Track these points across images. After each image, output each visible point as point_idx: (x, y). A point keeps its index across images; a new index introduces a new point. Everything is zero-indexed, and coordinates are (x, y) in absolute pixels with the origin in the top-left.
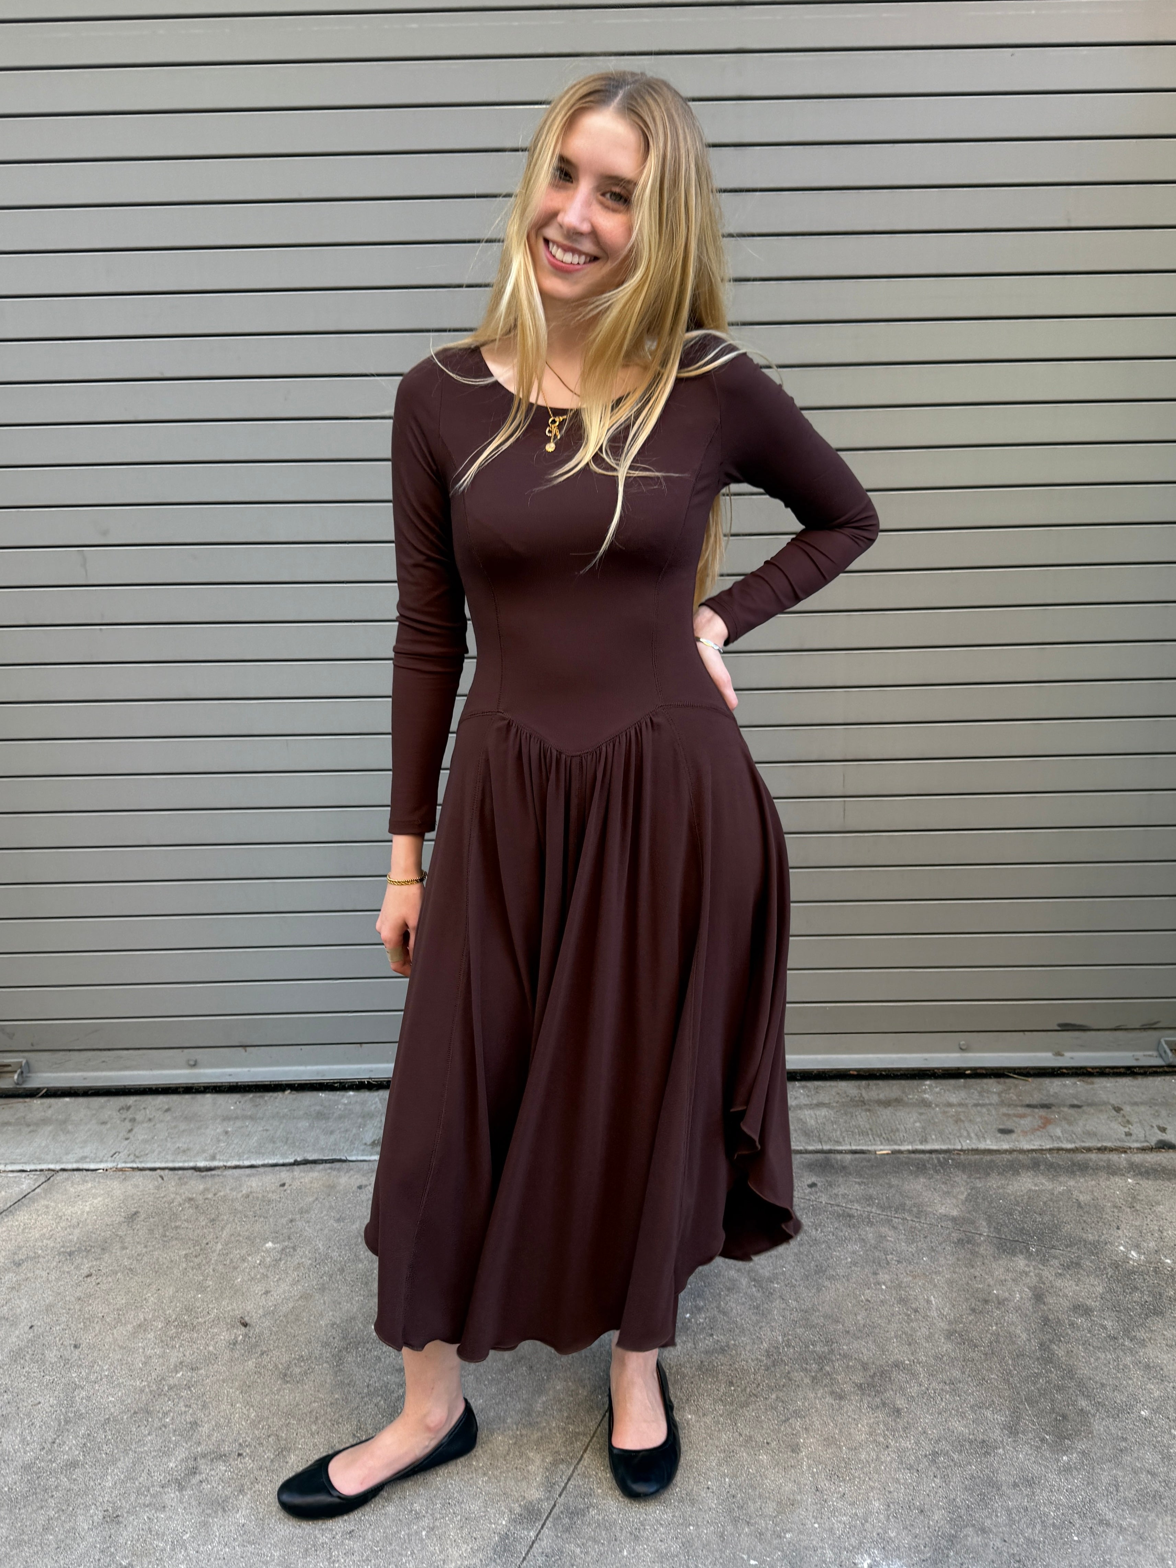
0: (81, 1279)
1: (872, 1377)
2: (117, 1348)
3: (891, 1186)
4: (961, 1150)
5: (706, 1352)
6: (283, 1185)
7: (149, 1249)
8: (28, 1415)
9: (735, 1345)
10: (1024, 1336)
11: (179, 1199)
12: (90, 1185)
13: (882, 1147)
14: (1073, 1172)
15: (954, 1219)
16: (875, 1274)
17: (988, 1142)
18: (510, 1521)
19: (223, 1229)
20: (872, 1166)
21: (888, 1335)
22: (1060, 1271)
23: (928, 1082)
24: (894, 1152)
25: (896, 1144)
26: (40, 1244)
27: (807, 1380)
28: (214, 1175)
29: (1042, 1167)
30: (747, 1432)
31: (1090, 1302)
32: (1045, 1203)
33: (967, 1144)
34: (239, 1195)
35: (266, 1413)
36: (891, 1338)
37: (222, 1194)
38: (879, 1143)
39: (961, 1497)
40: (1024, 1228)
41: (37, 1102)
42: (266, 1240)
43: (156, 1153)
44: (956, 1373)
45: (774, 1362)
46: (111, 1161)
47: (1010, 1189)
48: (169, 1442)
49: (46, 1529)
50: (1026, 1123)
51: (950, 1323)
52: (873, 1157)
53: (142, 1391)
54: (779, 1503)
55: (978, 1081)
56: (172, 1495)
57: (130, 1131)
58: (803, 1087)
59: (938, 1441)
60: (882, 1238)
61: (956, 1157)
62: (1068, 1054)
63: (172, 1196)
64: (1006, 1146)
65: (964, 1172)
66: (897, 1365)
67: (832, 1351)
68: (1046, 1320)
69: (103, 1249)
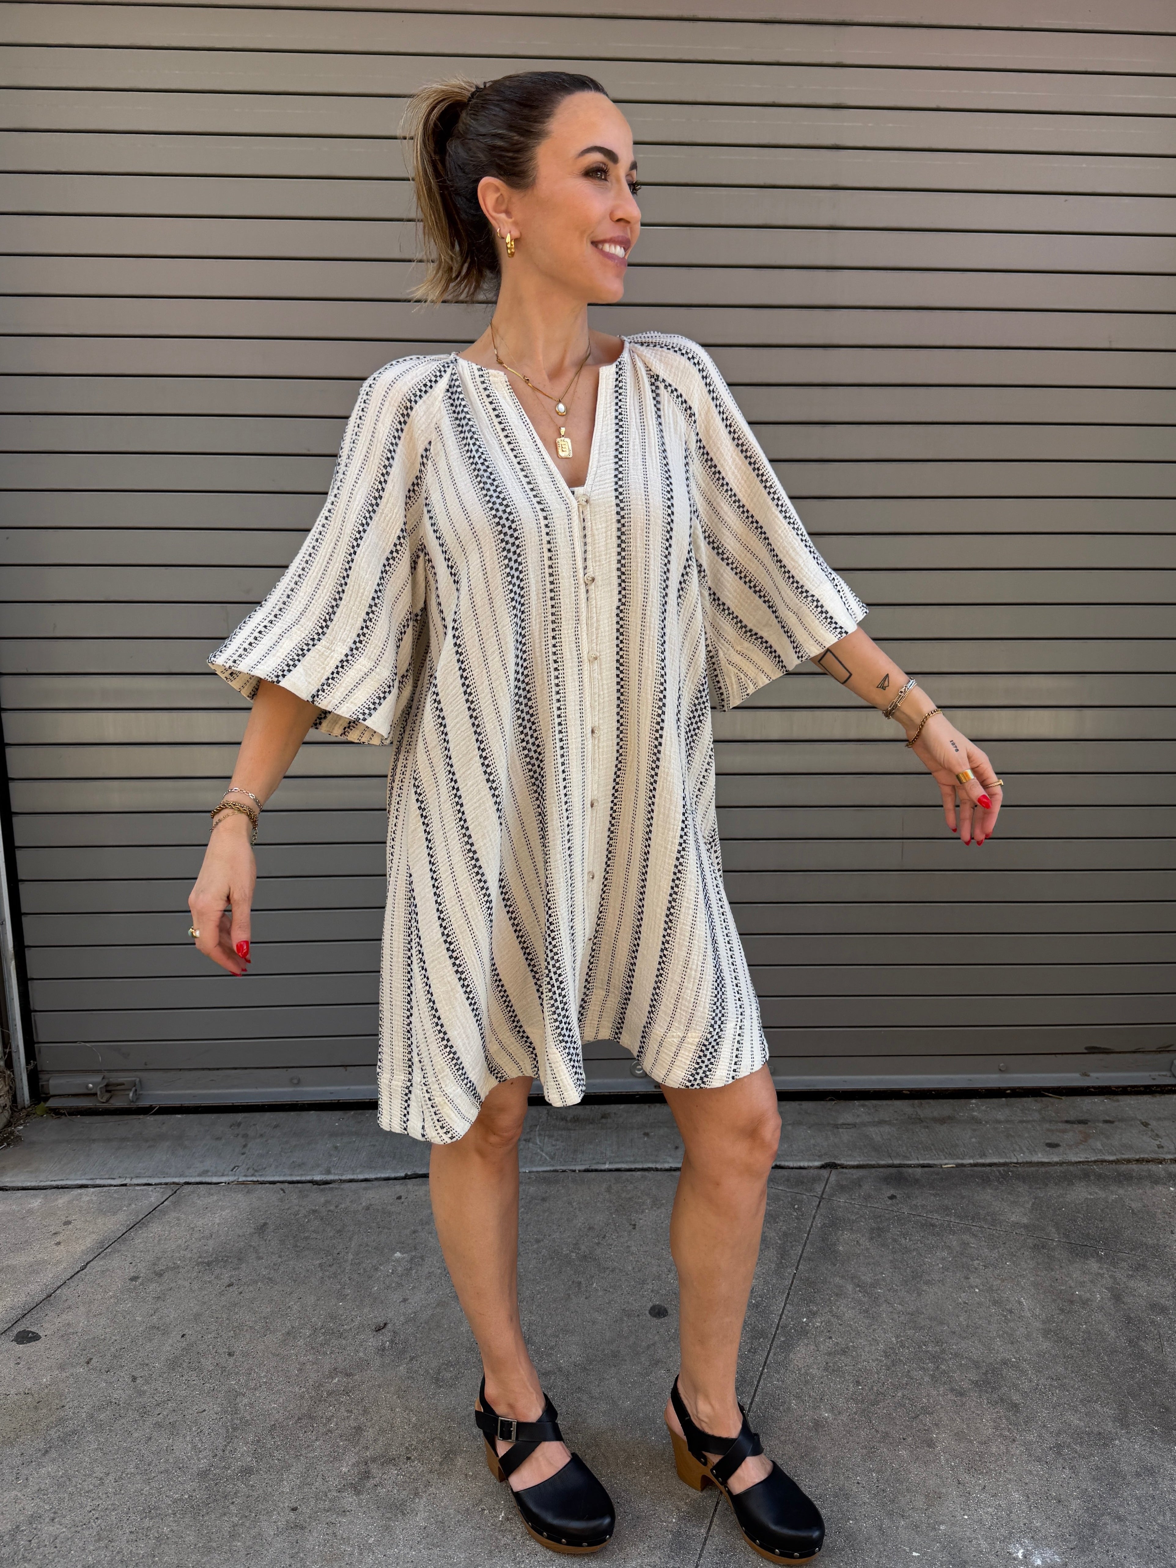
0: (223, 1288)
1: (986, 1374)
2: (270, 1356)
3: (963, 1197)
4: (1017, 1163)
5: (829, 1354)
6: (400, 1198)
7: (285, 1258)
8: (195, 1422)
9: (853, 1347)
10: (1113, 1333)
11: (303, 1212)
12: (215, 1198)
13: (946, 1161)
14: (1120, 1182)
15: (1026, 1227)
16: (967, 1278)
17: (1040, 1155)
18: (680, 1519)
19: (350, 1239)
20: (942, 1179)
21: (990, 1335)
22: (1130, 1273)
23: (974, 1101)
24: (959, 1166)
25: (959, 1158)
26: (177, 1254)
27: (926, 1379)
28: (332, 1188)
29: (1092, 1178)
30: (882, 1428)
31: (1163, 1301)
32: (1102, 1210)
33: (1021, 1158)
34: (360, 1208)
35: (426, 1417)
36: (995, 1338)
37: (343, 1206)
38: (943, 1157)
39: (1091, 1487)
40: (1089, 1234)
41: (150, 1119)
42: (394, 1251)
43: (273, 1166)
44: (1061, 1369)
45: (893, 1361)
46: (232, 1175)
47: (1068, 1198)
48: (338, 1446)
49: (233, 1536)
50: (1068, 1136)
51: (1044, 1322)
52: (941, 1170)
53: (302, 1397)
54: (927, 1496)
55: (1018, 1100)
56: (351, 1500)
57: (245, 1146)
58: (863, 1106)
59: (1059, 1434)
60: (965, 1245)
61: (1015, 1169)
62: (1094, 1075)
63: (297, 1208)
64: (1056, 1159)
65: (1024, 1182)
66: (1005, 1362)
67: (943, 1351)
68: (1129, 1319)
69: (239, 1259)
